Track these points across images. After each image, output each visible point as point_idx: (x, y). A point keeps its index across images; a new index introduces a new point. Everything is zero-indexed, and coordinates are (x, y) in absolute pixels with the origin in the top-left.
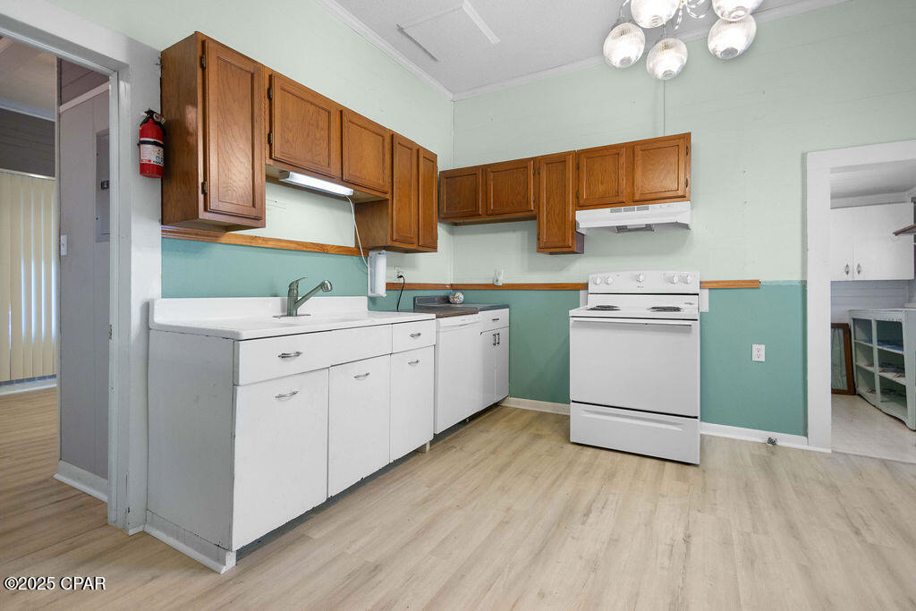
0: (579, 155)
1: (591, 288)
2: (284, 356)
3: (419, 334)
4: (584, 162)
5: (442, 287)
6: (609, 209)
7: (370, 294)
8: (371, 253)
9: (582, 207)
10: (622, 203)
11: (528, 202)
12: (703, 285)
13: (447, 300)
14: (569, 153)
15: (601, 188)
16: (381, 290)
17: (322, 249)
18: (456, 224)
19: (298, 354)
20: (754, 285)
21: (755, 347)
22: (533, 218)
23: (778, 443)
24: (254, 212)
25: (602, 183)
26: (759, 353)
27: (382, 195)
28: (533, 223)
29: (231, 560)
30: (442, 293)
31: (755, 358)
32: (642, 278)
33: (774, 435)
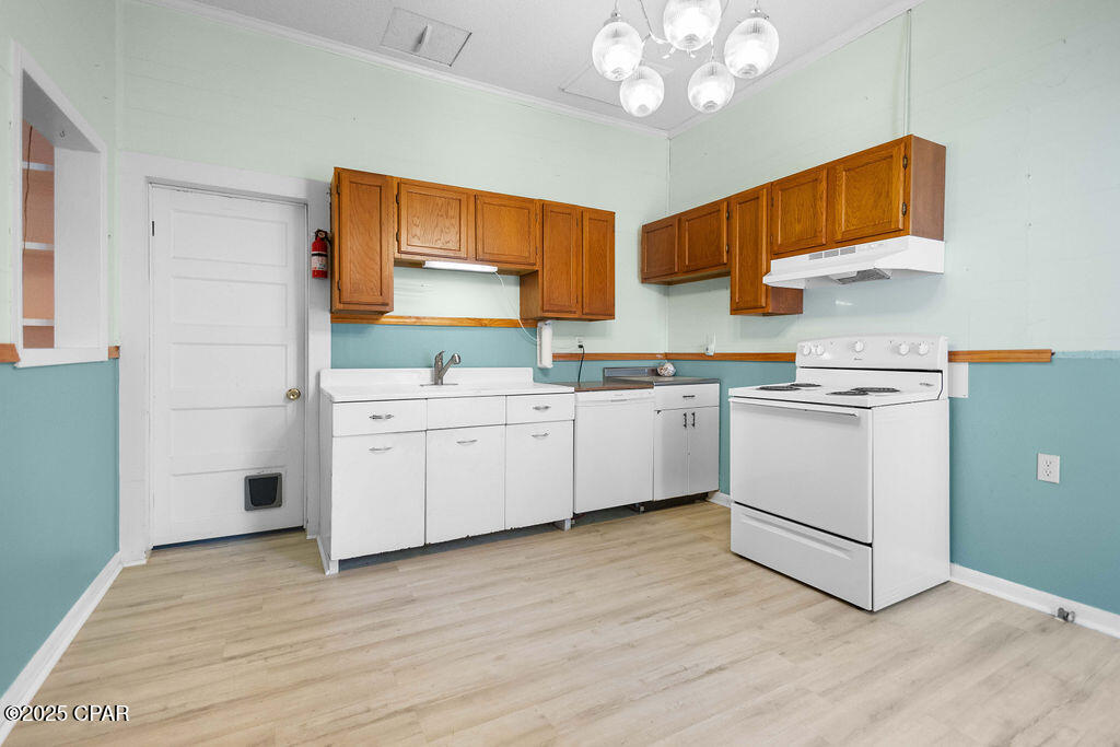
0: (772, 187)
1: (799, 361)
2: (374, 417)
3: (547, 408)
4: (779, 197)
5: (652, 356)
6: (807, 256)
7: (539, 365)
8: (539, 324)
9: (778, 255)
10: (822, 247)
11: (721, 255)
12: (953, 356)
13: (655, 372)
14: (762, 187)
15: (798, 228)
16: (547, 362)
17: (480, 323)
18: (670, 283)
19: (389, 417)
20: (1044, 357)
21: (1043, 458)
22: (727, 274)
23: (1078, 620)
24: (380, 300)
25: (799, 221)
26: (1050, 468)
27: (530, 268)
28: (727, 280)
29: (334, 569)
30: (651, 364)
31: (1042, 476)
32: (858, 347)
33: (1069, 605)
